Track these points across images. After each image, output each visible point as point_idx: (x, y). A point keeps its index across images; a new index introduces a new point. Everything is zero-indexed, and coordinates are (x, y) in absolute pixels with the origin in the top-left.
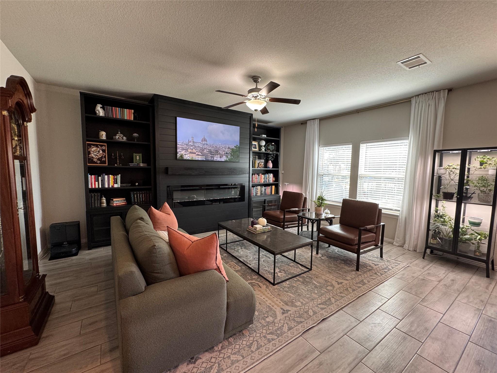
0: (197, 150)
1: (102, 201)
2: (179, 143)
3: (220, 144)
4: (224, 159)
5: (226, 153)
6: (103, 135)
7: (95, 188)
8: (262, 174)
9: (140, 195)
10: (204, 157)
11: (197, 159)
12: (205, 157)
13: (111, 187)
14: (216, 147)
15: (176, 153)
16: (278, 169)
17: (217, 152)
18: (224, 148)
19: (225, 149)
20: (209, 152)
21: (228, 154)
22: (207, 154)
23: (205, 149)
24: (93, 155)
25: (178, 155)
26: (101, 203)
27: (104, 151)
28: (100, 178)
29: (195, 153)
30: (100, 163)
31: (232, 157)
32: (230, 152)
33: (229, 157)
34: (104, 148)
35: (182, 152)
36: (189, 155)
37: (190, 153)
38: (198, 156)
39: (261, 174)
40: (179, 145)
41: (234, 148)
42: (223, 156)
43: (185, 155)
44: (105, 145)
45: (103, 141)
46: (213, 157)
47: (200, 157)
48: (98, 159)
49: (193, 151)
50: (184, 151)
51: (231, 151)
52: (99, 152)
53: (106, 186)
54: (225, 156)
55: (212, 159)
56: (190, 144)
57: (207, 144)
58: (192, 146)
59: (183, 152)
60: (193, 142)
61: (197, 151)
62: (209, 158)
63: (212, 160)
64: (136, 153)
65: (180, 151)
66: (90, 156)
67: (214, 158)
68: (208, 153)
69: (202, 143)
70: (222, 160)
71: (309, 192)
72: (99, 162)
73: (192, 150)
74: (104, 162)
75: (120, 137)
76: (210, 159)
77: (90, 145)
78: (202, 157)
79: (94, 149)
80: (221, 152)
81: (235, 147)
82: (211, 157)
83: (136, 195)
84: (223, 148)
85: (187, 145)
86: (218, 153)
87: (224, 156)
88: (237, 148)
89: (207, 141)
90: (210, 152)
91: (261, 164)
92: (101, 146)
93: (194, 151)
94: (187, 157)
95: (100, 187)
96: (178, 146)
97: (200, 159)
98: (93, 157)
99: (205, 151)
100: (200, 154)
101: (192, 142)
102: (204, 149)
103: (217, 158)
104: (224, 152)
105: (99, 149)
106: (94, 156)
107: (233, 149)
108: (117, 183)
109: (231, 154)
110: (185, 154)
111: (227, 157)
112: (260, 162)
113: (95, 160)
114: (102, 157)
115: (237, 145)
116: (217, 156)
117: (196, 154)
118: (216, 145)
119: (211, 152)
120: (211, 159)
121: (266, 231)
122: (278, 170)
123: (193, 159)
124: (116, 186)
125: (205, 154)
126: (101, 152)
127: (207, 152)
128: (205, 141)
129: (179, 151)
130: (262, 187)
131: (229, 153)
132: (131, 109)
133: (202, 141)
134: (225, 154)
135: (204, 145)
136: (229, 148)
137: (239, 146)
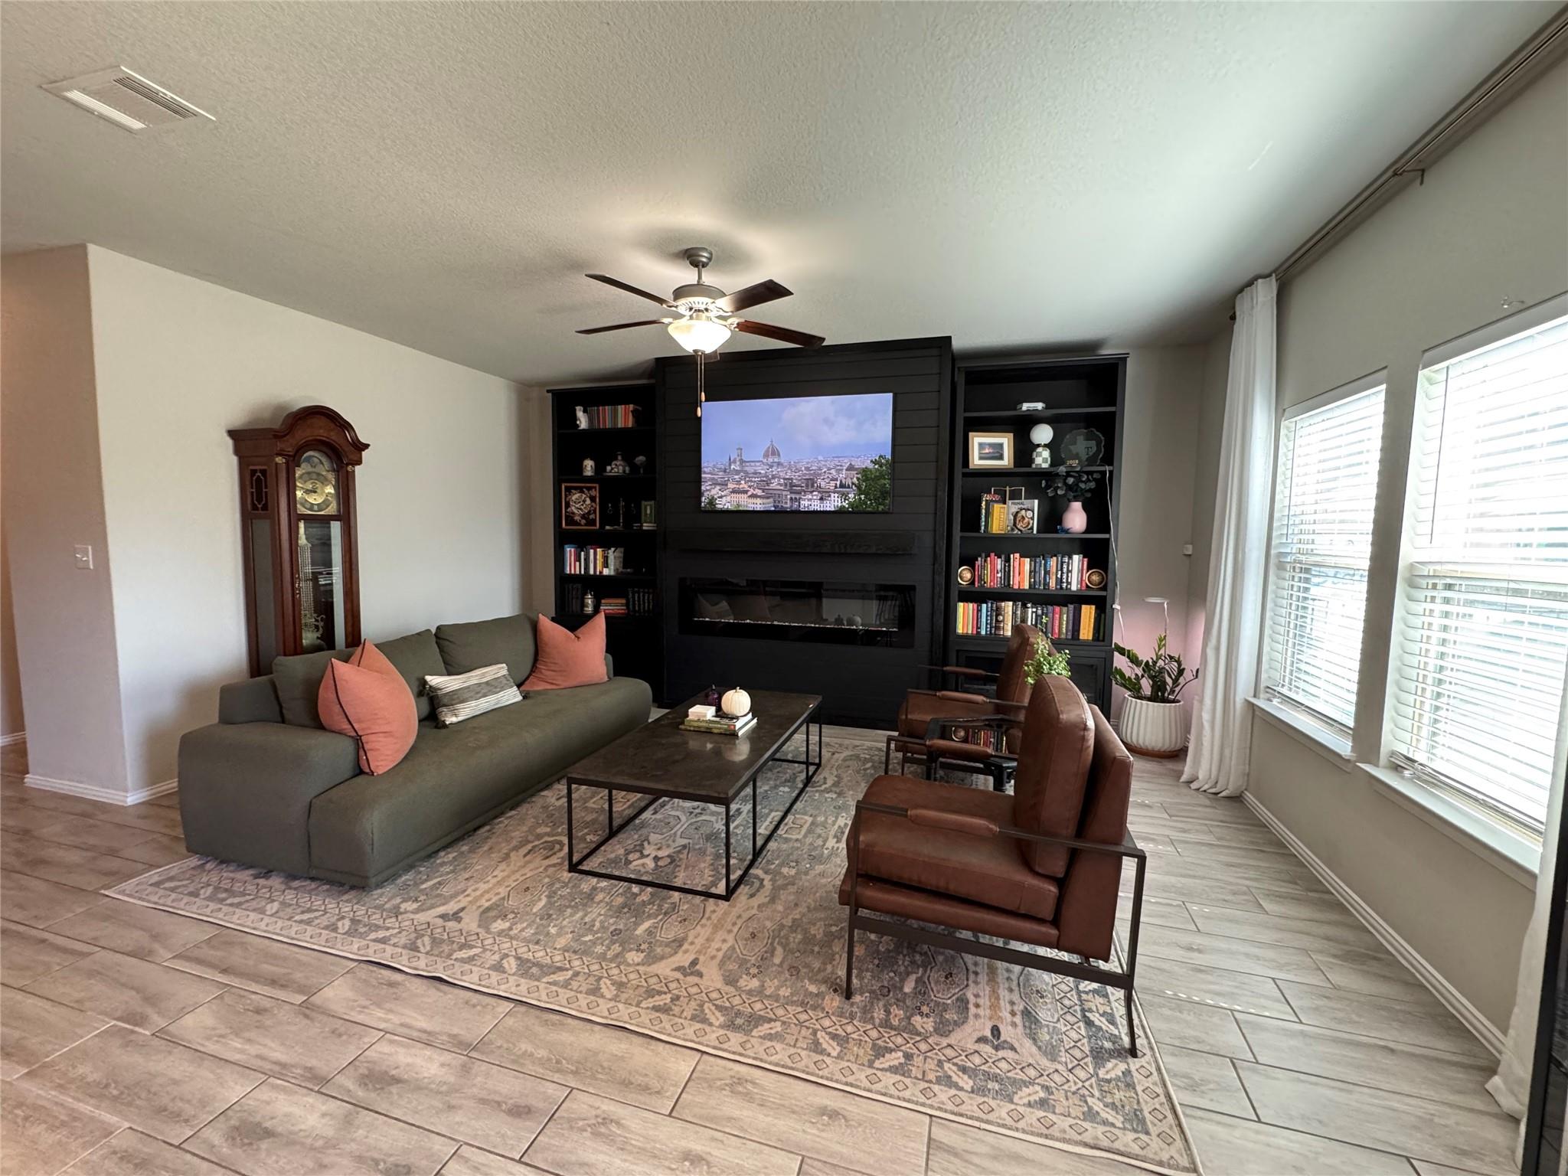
0: (751, 481)
1: (586, 601)
2: (706, 470)
3: (820, 458)
4: (833, 503)
5: (842, 486)
6: (589, 465)
7: (575, 575)
8: (1021, 556)
9: (644, 596)
10: (771, 500)
11: (751, 507)
12: (775, 502)
13: (598, 573)
14: (807, 469)
15: (700, 494)
16: (1107, 536)
17: (810, 484)
18: (833, 471)
19: (839, 471)
20: (786, 485)
21: (849, 487)
22: (779, 492)
23: (774, 477)
24: (573, 508)
25: (703, 499)
26: (583, 605)
27: (593, 499)
28: (583, 553)
29: (746, 492)
30: (586, 525)
31: (863, 497)
32: (855, 480)
33: (851, 496)
34: (593, 493)
35: (713, 492)
36: (729, 498)
37: (734, 491)
38: (755, 501)
39: (1017, 555)
40: (705, 473)
41: (871, 466)
42: (830, 496)
43: (719, 497)
44: (595, 488)
45: (589, 479)
46: (798, 500)
47: (759, 501)
48: (583, 517)
49: (741, 486)
50: (718, 487)
51: (858, 479)
52: (584, 501)
53: (592, 572)
54: (836, 495)
55: (796, 505)
56: (732, 467)
57: (779, 464)
58: (737, 472)
59: (715, 492)
60: (742, 461)
61: (750, 487)
62: (786, 503)
63: (793, 509)
64: (646, 500)
65: (708, 488)
66: (569, 510)
67: (802, 502)
68: (782, 488)
69: (765, 461)
70: (828, 509)
71: (1217, 649)
72: (583, 522)
73: (739, 483)
74: (593, 522)
75: (616, 468)
76: (788, 505)
77: (568, 489)
78: (765, 501)
79: (576, 496)
80: (823, 484)
81: (874, 462)
82: (791, 499)
83: (636, 595)
84: (829, 469)
85: (725, 471)
86: (813, 486)
87: (832, 495)
88: (881, 466)
89: (779, 455)
90: (790, 485)
91: (1023, 518)
92: (589, 489)
93: (744, 485)
94: (726, 503)
95: (583, 572)
96: (703, 476)
97: (759, 508)
98: (573, 513)
99: (774, 485)
100: (759, 492)
101: (738, 463)
102: (770, 480)
103: (811, 503)
104: (833, 483)
105: (584, 496)
106: (576, 511)
107: (865, 471)
108: (607, 567)
109: (859, 487)
110: (721, 497)
111: (844, 496)
112: (1021, 510)
113: (577, 518)
114: (590, 511)
115: (881, 456)
116: (810, 497)
117: (749, 493)
118: (808, 463)
119: (792, 485)
120: (791, 506)
121: (716, 731)
122: (1108, 540)
123: (741, 509)
124: (606, 572)
125: (775, 492)
126: (588, 501)
127: (781, 485)
128: (773, 454)
129: (707, 490)
130: (1024, 606)
131: (853, 484)
132: (629, 404)
133: (766, 456)
134: (836, 487)
135: (771, 467)
136: (851, 468)
137: (889, 457)
